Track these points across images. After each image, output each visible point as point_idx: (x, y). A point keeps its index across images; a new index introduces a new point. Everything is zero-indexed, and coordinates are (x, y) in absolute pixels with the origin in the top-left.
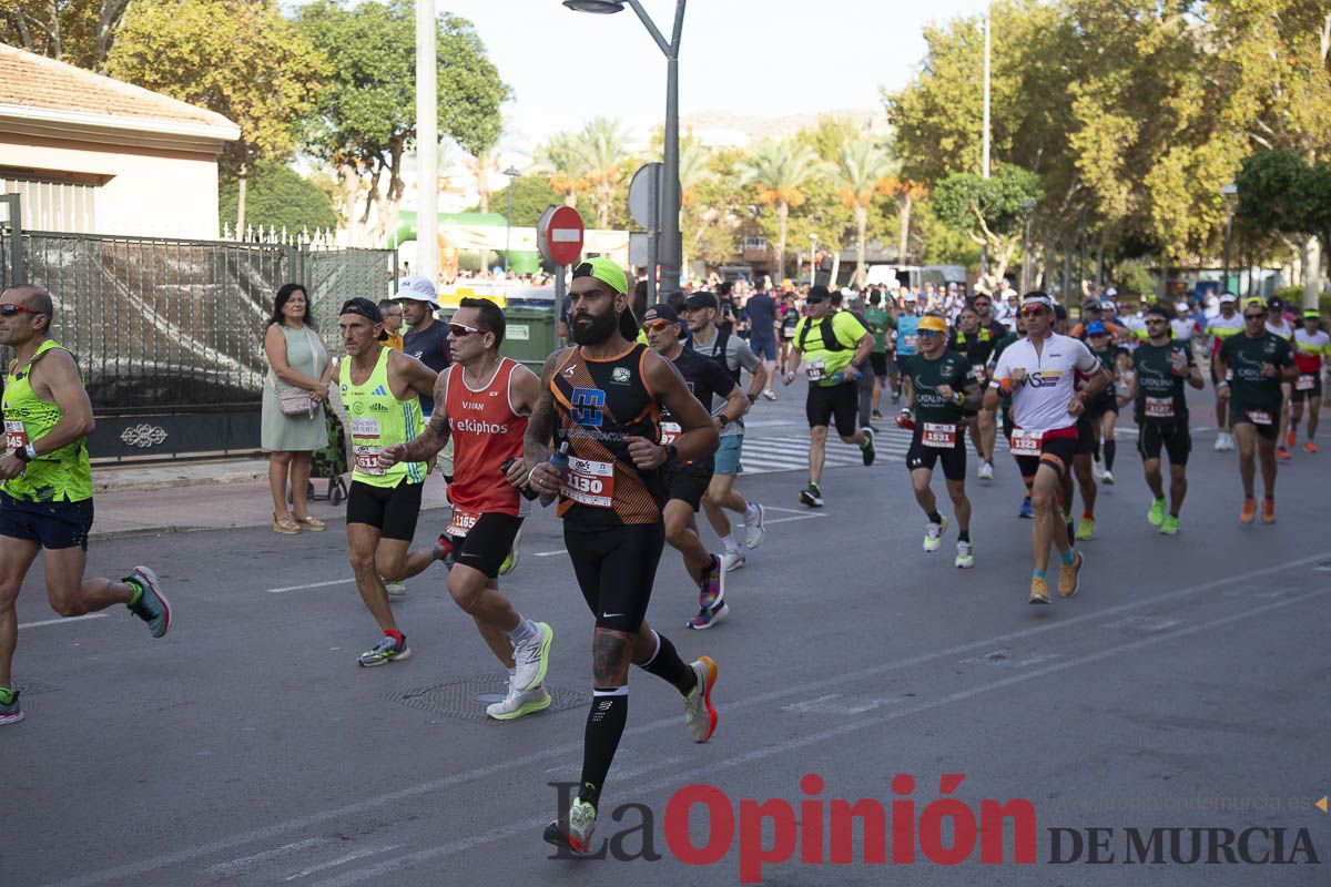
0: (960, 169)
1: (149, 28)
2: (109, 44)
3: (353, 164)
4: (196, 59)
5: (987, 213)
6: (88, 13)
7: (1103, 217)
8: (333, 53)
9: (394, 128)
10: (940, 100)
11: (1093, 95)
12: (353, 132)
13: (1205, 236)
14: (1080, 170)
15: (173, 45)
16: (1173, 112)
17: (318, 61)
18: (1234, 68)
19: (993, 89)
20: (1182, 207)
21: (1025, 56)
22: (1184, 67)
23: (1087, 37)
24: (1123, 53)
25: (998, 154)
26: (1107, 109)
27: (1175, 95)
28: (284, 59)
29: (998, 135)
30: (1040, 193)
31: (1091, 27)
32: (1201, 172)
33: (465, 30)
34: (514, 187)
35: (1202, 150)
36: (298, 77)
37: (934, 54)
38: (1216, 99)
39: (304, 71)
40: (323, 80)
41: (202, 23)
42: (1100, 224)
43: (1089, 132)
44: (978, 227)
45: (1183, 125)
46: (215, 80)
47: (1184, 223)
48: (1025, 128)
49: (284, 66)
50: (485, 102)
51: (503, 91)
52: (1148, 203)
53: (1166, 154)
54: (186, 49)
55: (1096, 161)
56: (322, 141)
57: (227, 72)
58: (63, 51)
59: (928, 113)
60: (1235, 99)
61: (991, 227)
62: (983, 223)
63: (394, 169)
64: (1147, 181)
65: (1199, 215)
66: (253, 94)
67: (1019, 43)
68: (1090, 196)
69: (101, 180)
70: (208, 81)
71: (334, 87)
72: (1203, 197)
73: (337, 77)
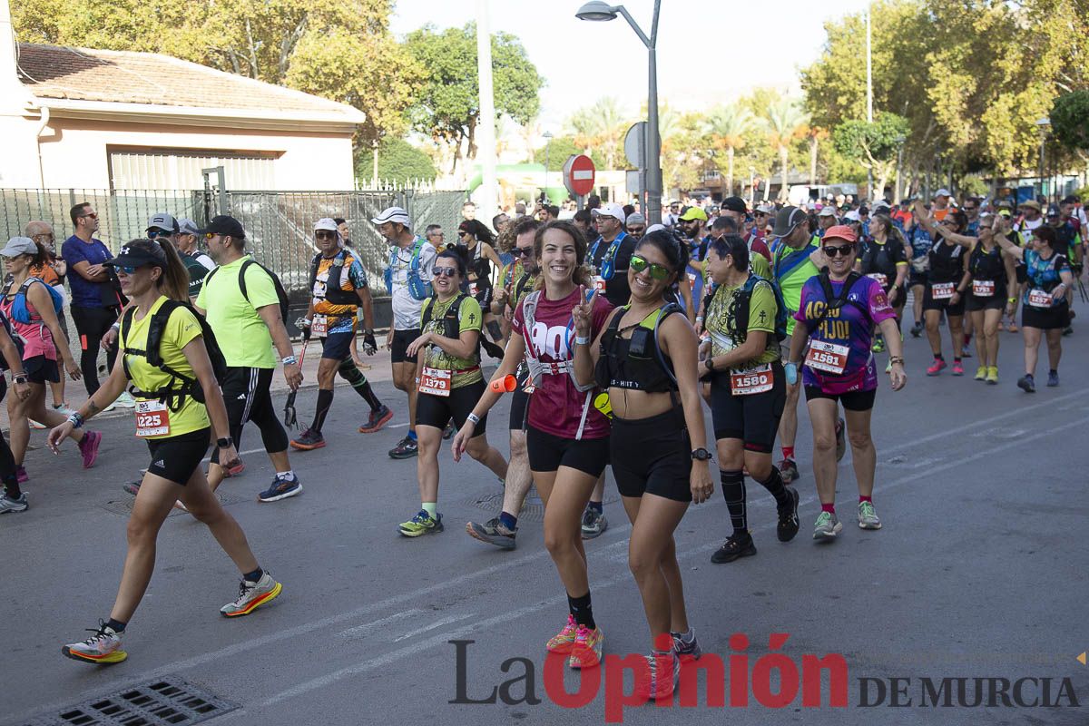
0: (851, 117)
1: (310, 55)
2: (287, 67)
3: (444, 136)
4: (341, 73)
5: (872, 147)
6: (273, 48)
7: (952, 145)
8: (428, 63)
9: (469, 110)
10: (836, 71)
11: (944, 61)
12: (443, 115)
13: (1025, 155)
14: (936, 114)
15: (326, 65)
16: (999, 70)
17: (419, 69)
18: (1044, 36)
19: (874, 61)
20: (1009, 136)
21: (896, 37)
22: (1008, 38)
23: (938, 21)
24: (965, 32)
25: (878, 106)
26: (954, 71)
27: (1002, 58)
28: (397, 69)
29: (877, 94)
30: (909, 131)
31: (941, 15)
32: (1022, 111)
33: (513, 42)
34: (550, 145)
35: (1022, 95)
36: (406, 80)
37: (832, 40)
38: (1031, 60)
39: (411, 76)
40: (422, 81)
41: (344, 49)
42: (951, 150)
43: (941, 87)
44: (865, 156)
45: (1008, 79)
46: (353, 87)
47: (1011, 147)
48: (896, 86)
49: (397, 74)
50: (528, 89)
51: (540, 81)
52: (985, 135)
53: (997, 99)
54: (334, 66)
55: (946, 107)
56: (424, 122)
57: (361, 80)
58: (259, 73)
59: (829, 80)
60: (1045, 59)
61: (875, 156)
62: (869, 153)
63: (471, 137)
64: (984, 118)
65: (1021, 140)
66: (378, 93)
67: (891, 29)
68: (942, 131)
69: (278, 154)
70: (348, 87)
71: (430, 85)
72: (1023, 128)
73: (432, 78)
